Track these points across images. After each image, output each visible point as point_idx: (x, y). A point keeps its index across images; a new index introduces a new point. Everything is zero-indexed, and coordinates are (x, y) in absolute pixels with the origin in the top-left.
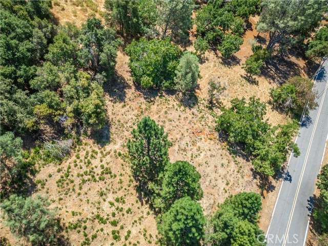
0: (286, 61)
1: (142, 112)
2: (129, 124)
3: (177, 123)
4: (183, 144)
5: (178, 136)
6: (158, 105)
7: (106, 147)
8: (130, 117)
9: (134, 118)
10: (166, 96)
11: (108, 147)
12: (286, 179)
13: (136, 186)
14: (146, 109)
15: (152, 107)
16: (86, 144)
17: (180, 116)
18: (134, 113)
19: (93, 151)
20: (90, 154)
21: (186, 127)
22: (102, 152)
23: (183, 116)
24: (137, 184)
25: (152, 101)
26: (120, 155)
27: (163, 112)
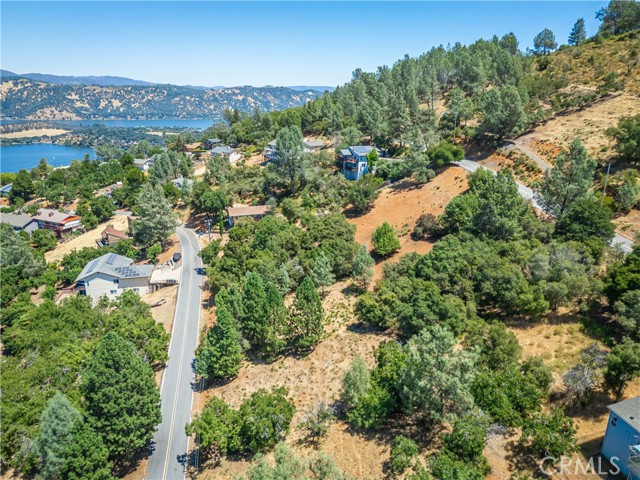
2: (353, 346)
3: (326, 384)
4: (304, 379)
5: (313, 378)
8: (360, 349)
9: (357, 352)
11: (344, 328)
12: (183, 456)
18: (363, 354)
21: (315, 389)
23: (329, 394)
26: (334, 331)
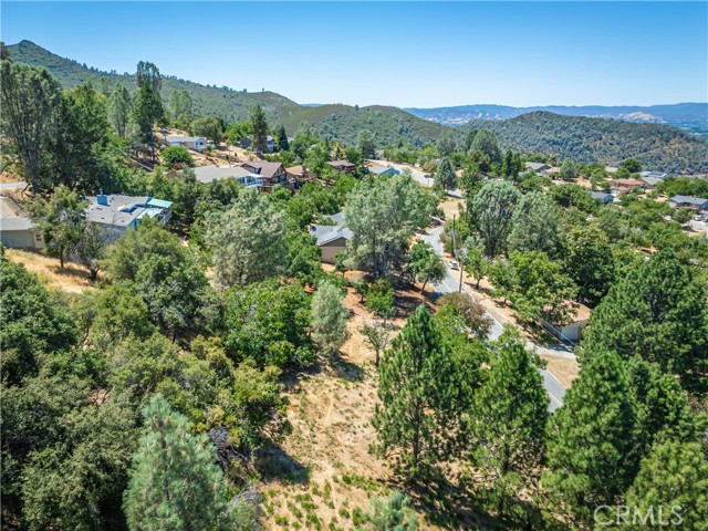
0: (401, 298)
1: (302, 411)
6: (314, 392)
7: (311, 480)
10: (312, 377)
13: (426, 518)
14: (304, 405)
15: (307, 397)
16: (272, 494)
17: (361, 395)
19: (299, 498)
20: (299, 506)
22: (315, 492)
23: (364, 393)
24: (424, 514)
25: (300, 390)
26: (348, 481)
27: (333, 400)
